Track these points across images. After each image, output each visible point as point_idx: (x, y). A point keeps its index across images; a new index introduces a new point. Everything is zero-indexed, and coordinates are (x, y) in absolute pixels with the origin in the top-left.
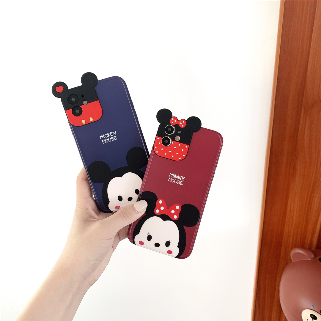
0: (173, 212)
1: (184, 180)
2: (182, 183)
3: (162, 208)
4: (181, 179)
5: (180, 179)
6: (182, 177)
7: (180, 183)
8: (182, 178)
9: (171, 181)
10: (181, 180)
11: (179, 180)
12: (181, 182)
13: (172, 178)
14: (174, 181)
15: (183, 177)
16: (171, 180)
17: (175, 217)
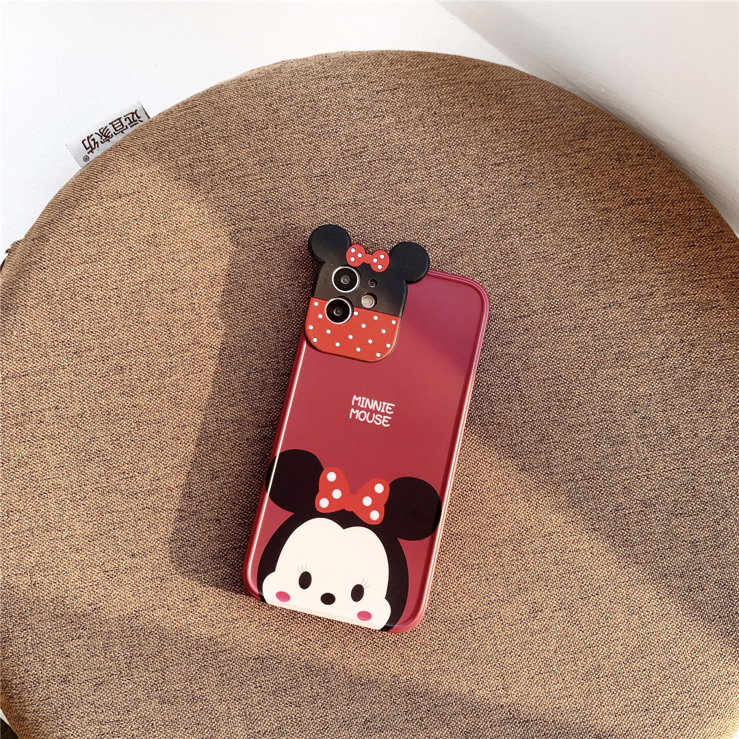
0: (367, 501)
1: (392, 413)
2: (387, 421)
3: (337, 494)
4: (385, 410)
5: (383, 411)
6: (386, 405)
7: (383, 422)
8: (388, 407)
9: (358, 416)
10: (385, 414)
11: (380, 413)
12: (385, 417)
13: (361, 409)
14: (367, 416)
15: (389, 404)
16: (358, 414)
17: (375, 516)
